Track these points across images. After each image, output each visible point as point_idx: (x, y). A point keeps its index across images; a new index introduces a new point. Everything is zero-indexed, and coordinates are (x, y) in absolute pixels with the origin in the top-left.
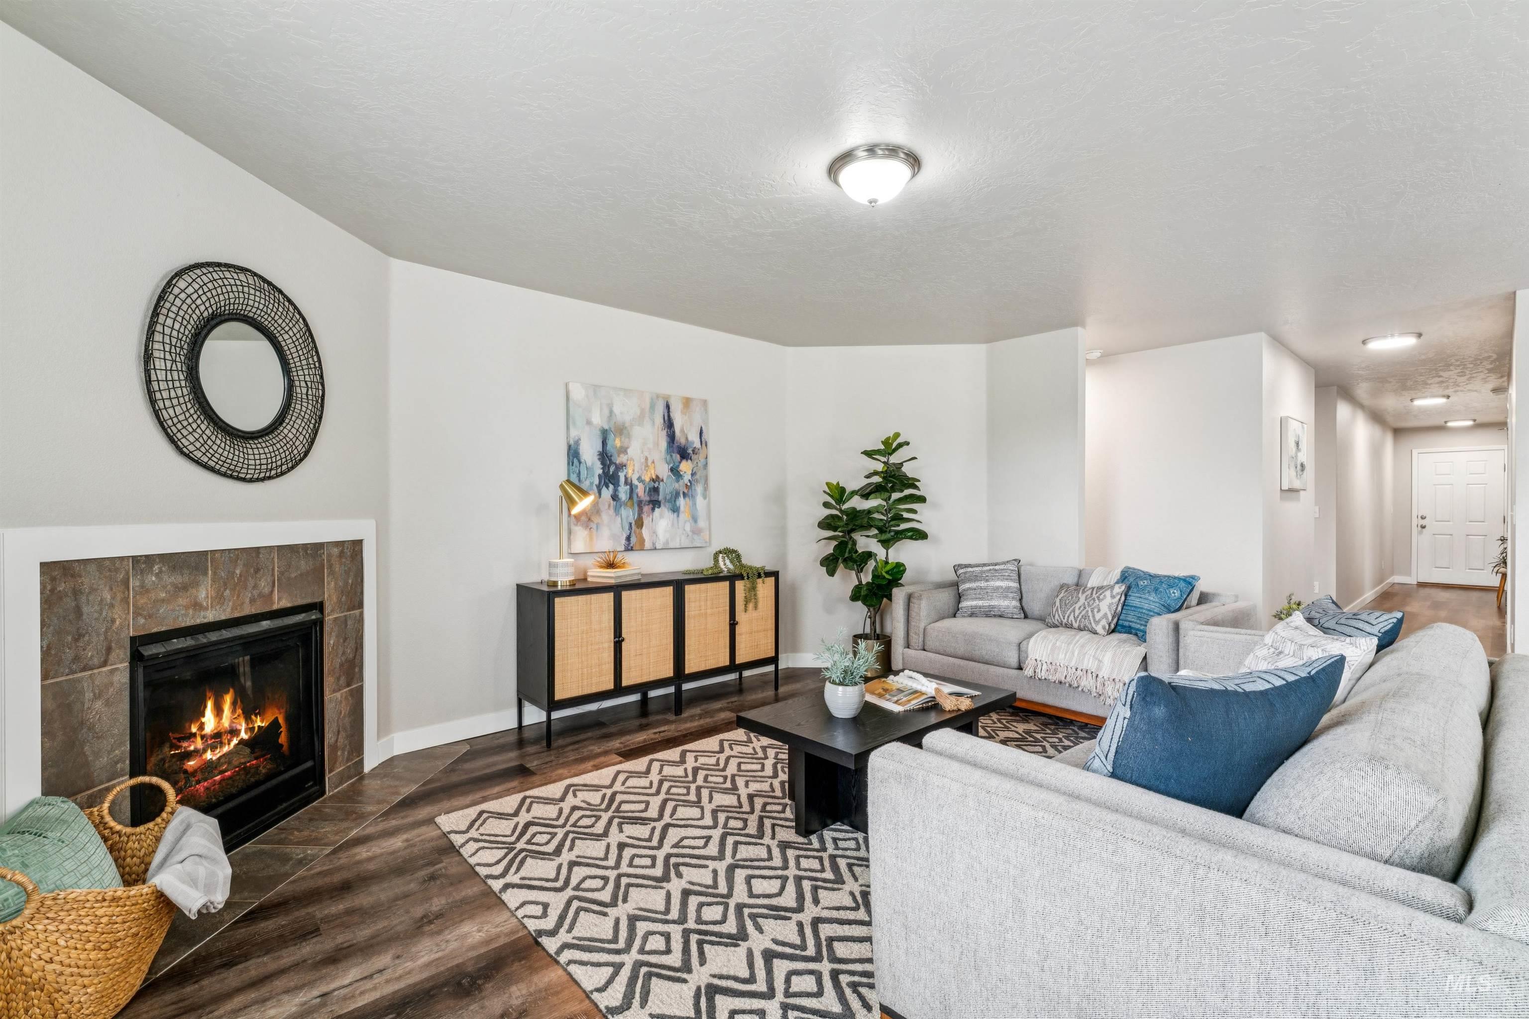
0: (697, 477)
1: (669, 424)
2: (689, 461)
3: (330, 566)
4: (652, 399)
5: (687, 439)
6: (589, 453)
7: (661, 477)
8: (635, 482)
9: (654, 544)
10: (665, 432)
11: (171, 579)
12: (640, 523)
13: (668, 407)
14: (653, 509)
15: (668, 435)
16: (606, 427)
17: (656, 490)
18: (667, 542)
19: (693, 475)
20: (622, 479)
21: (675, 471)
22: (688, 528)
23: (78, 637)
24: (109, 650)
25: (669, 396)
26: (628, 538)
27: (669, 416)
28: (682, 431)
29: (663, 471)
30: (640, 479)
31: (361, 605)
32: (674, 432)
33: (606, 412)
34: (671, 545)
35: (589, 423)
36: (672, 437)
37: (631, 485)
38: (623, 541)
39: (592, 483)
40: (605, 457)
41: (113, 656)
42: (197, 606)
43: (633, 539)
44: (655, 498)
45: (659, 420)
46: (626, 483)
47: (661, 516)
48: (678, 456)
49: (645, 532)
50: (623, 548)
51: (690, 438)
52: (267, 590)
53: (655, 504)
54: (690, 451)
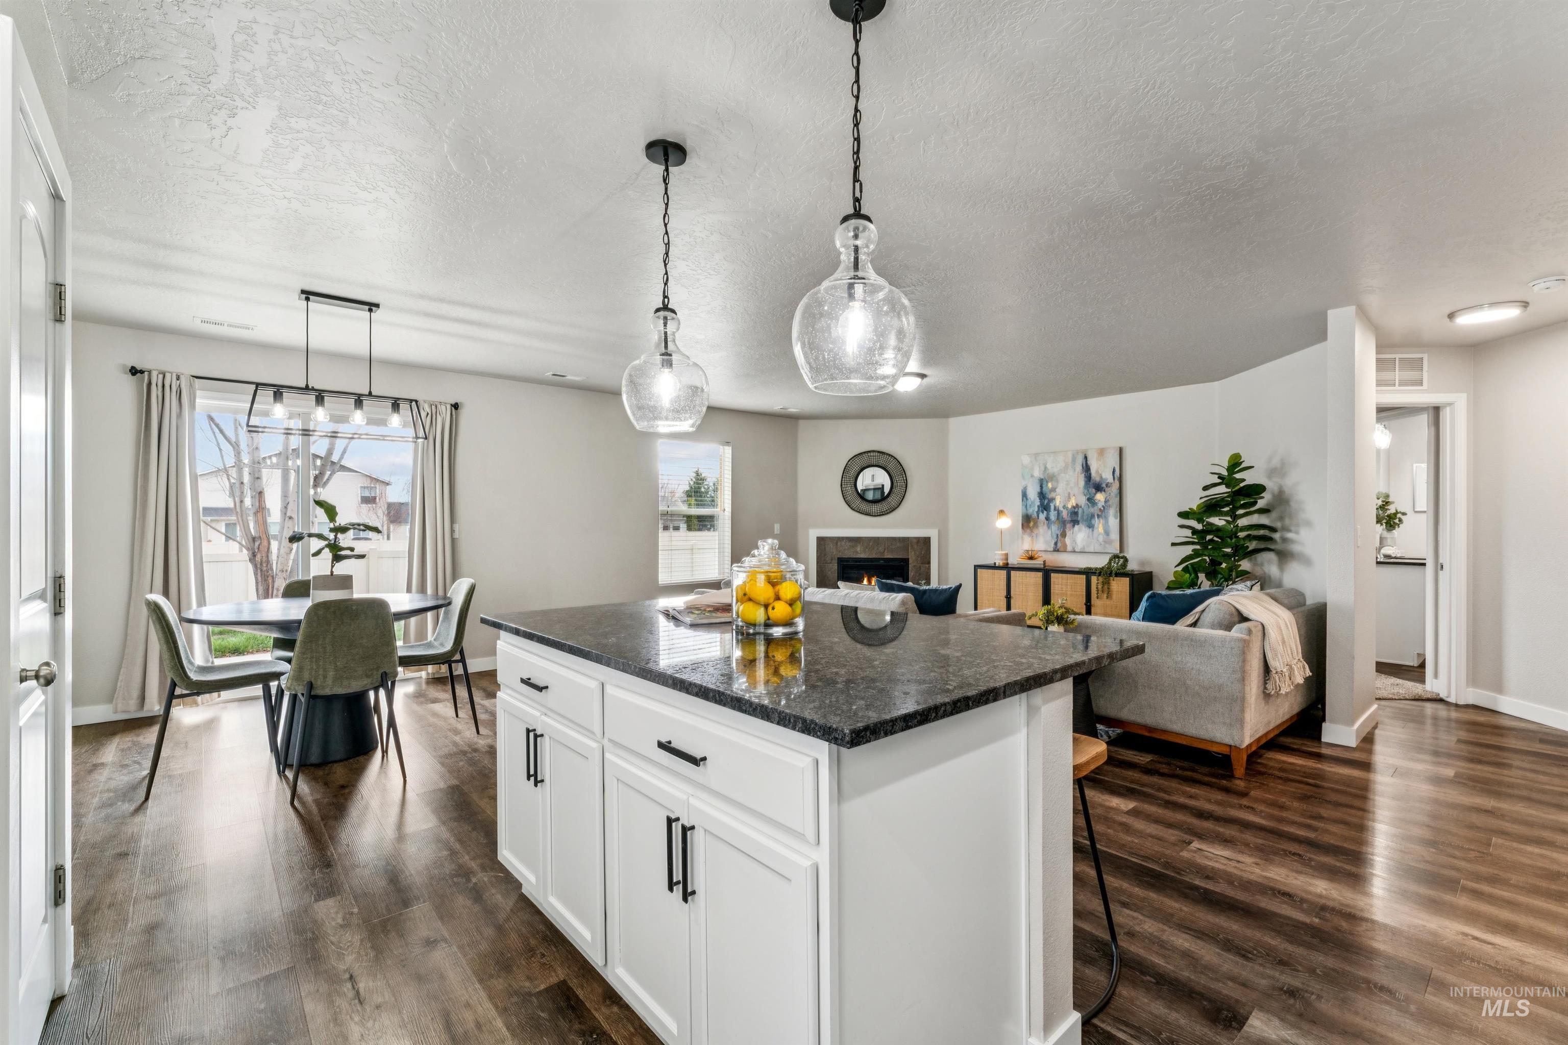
0: (1110, 503)
1: (1087, 469)
2: (1103, 493)
3: (912, 546)
4: (1073, 455)
5: (1101, 477)
6: (1033, 494)
7: (1079, 505)
8: (1061, 509)
9: (1074, 548)
10: (1083, 475)
11: (848, 544)
12: (1064, 535)
13: (1086, 458)
14: (1074, 526)
15: (1086, 477)
16: (1042, 477)
17: (1076, 513)
18: (1084, 548)
19: (1105, 502)
20: (1052, 507)
21: (1091, 501)
22: (1101, 539)
23: (825, 555)
24: (832, 560)
25: (1087, 450)
26: (1056, 544)
27: (1087, 463)
28: (1097, 472)
29: (1082, 501)
30: (1064, 507)
31: (929, 563)
32: (1090, 474)
33: (1043, 468)
34: (1087, 550)
35: (1032, 476)
36: (1088, 478)
37: (1058, 511)
38: (1052, 545)
39: (1033, 511)
40: (1042, 495)
41: (833, 561)
42: (857, 553)
43: (1059, 545)
44: (1076, 518)
45: (1079, 468)
46: (1055, 509)
47: (1080, 530)
48: (1094, 490)
49: (1068, 540)
50: (1052, 549)
51: (1104, 477)
52: (882, 551)
53: (1075, 522)
54: (1104, 485)
